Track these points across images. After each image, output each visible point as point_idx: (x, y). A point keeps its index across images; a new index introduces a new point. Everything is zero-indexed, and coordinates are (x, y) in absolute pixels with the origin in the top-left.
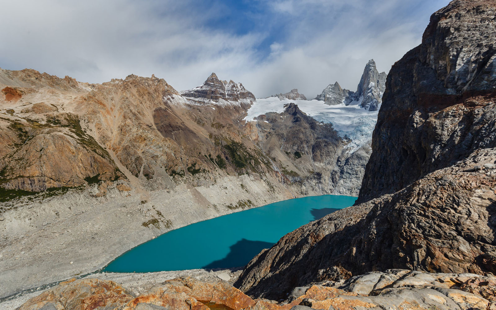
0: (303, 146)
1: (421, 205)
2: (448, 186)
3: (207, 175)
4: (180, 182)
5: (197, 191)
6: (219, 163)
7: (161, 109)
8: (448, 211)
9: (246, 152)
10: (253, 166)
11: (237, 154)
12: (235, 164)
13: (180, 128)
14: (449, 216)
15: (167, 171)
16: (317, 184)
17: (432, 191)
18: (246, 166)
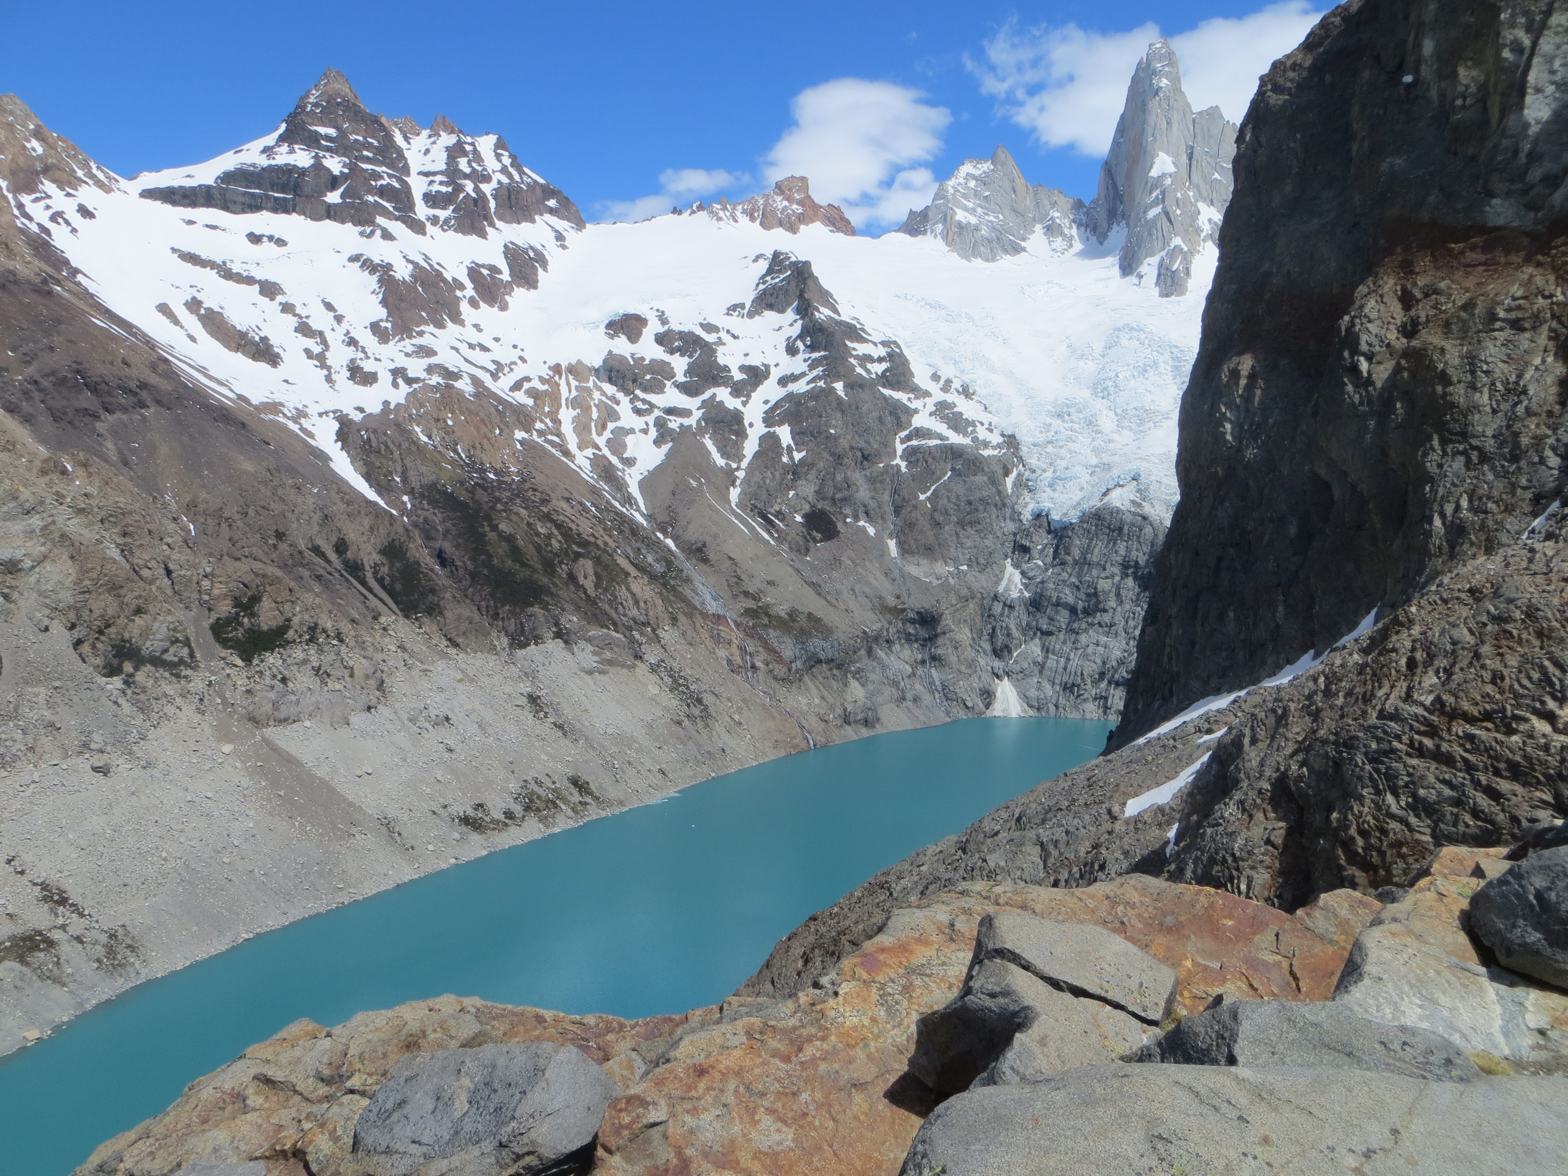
0: (846, 480)
1: (1420, 711)
2: (1523, 621)
3: (329, 658)
4: (170, 710)
5: (274, 749)
6: (398, 587)
7: (16, 282)
8: (1523, 727)
9: (547, 518)
10: (591, 592)
11: (500, 534)
12: (487, 589)
13: (144, 395)
14: (1528, 749)
15: (86, 648)
16: (920, 671)
17: (1463, 648)
18: (552, 595)
